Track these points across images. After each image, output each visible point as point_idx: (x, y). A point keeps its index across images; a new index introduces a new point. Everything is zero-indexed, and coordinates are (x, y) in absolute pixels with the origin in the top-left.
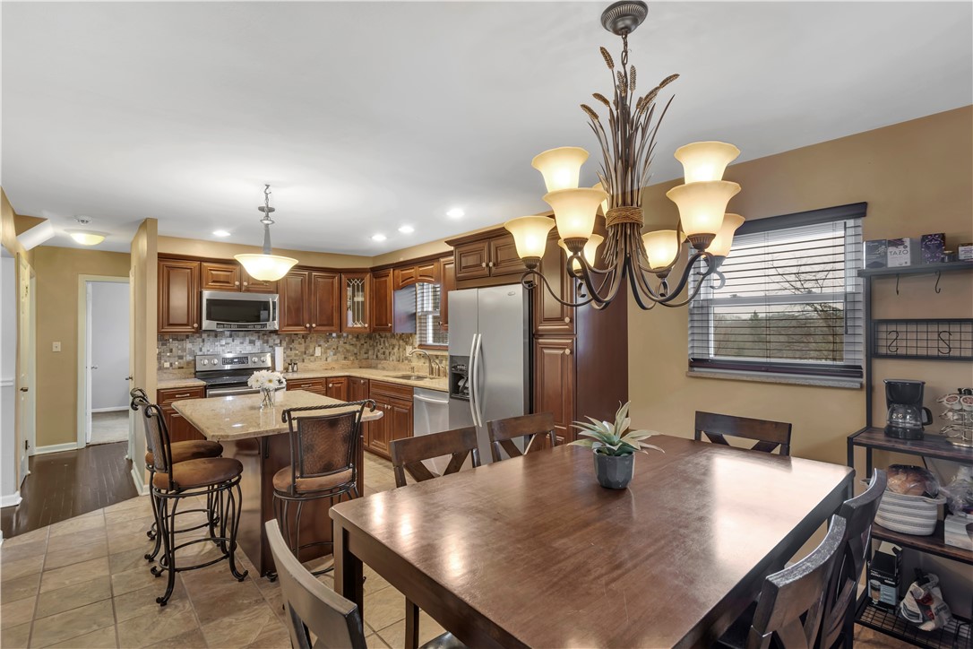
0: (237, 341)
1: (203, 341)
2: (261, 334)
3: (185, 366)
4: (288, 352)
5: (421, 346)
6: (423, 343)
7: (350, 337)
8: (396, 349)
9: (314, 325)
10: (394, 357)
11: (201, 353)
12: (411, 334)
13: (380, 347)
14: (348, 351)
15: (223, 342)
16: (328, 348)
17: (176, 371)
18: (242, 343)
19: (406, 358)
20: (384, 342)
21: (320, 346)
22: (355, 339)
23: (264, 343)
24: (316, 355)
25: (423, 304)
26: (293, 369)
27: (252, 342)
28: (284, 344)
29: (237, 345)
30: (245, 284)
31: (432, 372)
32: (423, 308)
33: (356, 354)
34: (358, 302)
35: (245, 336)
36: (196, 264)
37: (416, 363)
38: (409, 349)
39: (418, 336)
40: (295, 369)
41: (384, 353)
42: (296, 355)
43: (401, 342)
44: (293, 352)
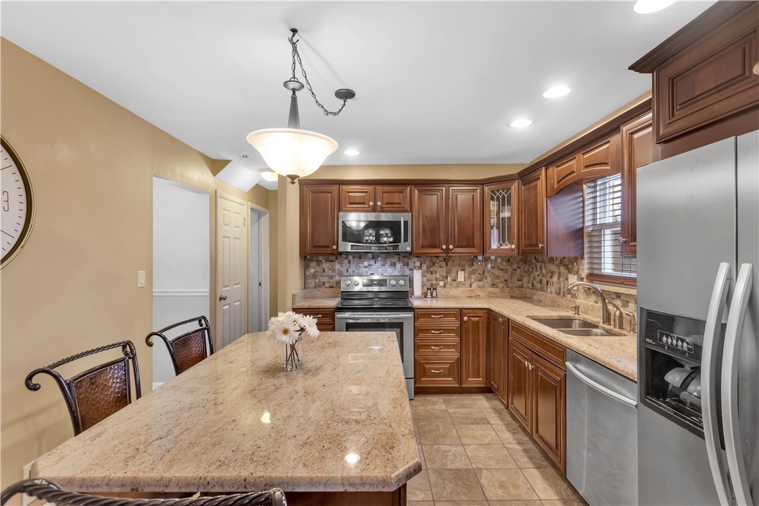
0: (379, 264)
1: (349, 263)
2: (401, 256)
3: (335, 286)
4: (429, 276)
5: (592, 277)
6: (596, 272)
7: (499, 260)
8: (555, 279)
9: (451, 247)
10: (553, 289)
11: (348, 274)
12: (576, 259)
13: (536, 273)
14: (498, 277)
15: (366, 264)
16: (473, 272)
17: (327, 290)
18: (383, 265)
19: (569, 291)
20: (541, 268)
21: (462, 270)
22: (505, 263)
23: (404, 265)
24: (459, 280)
25: (595, 214)
26: (432, 293)
27: (393, 265)
28: (424, 267)
29: (379, 267)
30: (379, 203)
31: (607, 318)
32: (595, 220)
33: (506, 281)
34: (504, 219)
35: (386, 258)
36: (335, 188)
37: (583, 300)
38: (573, 279)
39: (586, 261)
40: (434, 294)
41: (541, 282)
42: (437, 279)
43: (562, 269)
44: (434, 276)
